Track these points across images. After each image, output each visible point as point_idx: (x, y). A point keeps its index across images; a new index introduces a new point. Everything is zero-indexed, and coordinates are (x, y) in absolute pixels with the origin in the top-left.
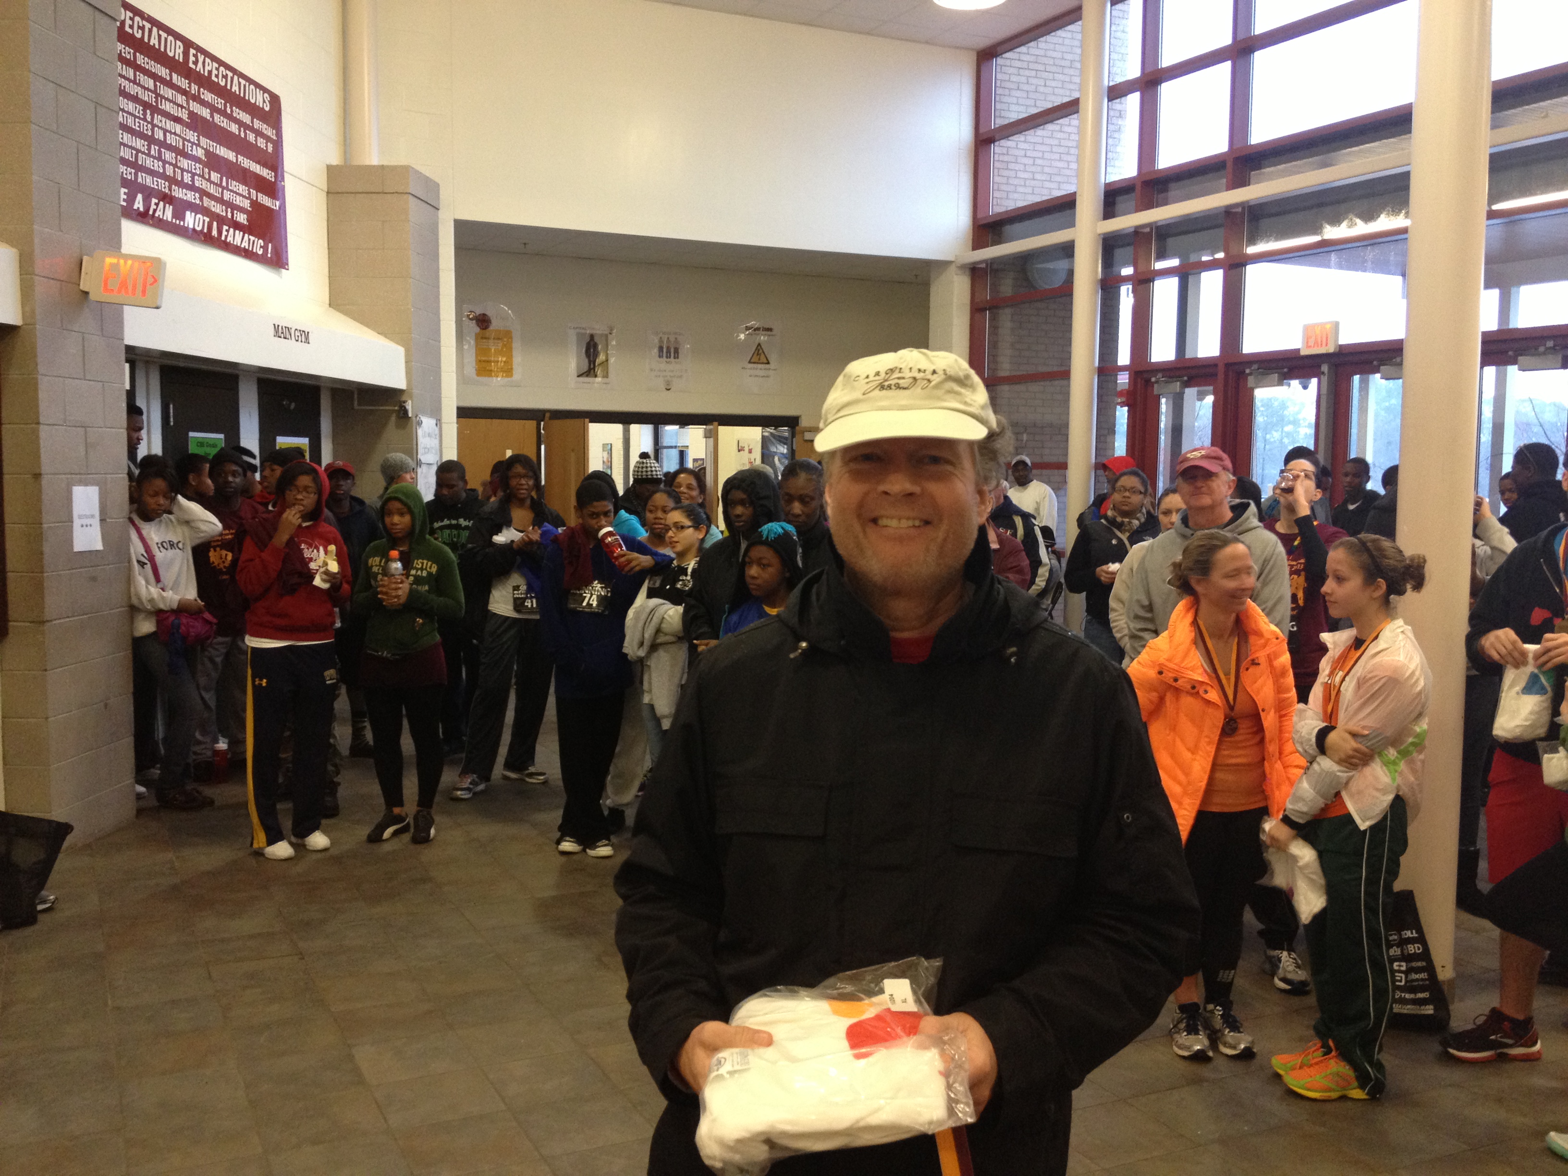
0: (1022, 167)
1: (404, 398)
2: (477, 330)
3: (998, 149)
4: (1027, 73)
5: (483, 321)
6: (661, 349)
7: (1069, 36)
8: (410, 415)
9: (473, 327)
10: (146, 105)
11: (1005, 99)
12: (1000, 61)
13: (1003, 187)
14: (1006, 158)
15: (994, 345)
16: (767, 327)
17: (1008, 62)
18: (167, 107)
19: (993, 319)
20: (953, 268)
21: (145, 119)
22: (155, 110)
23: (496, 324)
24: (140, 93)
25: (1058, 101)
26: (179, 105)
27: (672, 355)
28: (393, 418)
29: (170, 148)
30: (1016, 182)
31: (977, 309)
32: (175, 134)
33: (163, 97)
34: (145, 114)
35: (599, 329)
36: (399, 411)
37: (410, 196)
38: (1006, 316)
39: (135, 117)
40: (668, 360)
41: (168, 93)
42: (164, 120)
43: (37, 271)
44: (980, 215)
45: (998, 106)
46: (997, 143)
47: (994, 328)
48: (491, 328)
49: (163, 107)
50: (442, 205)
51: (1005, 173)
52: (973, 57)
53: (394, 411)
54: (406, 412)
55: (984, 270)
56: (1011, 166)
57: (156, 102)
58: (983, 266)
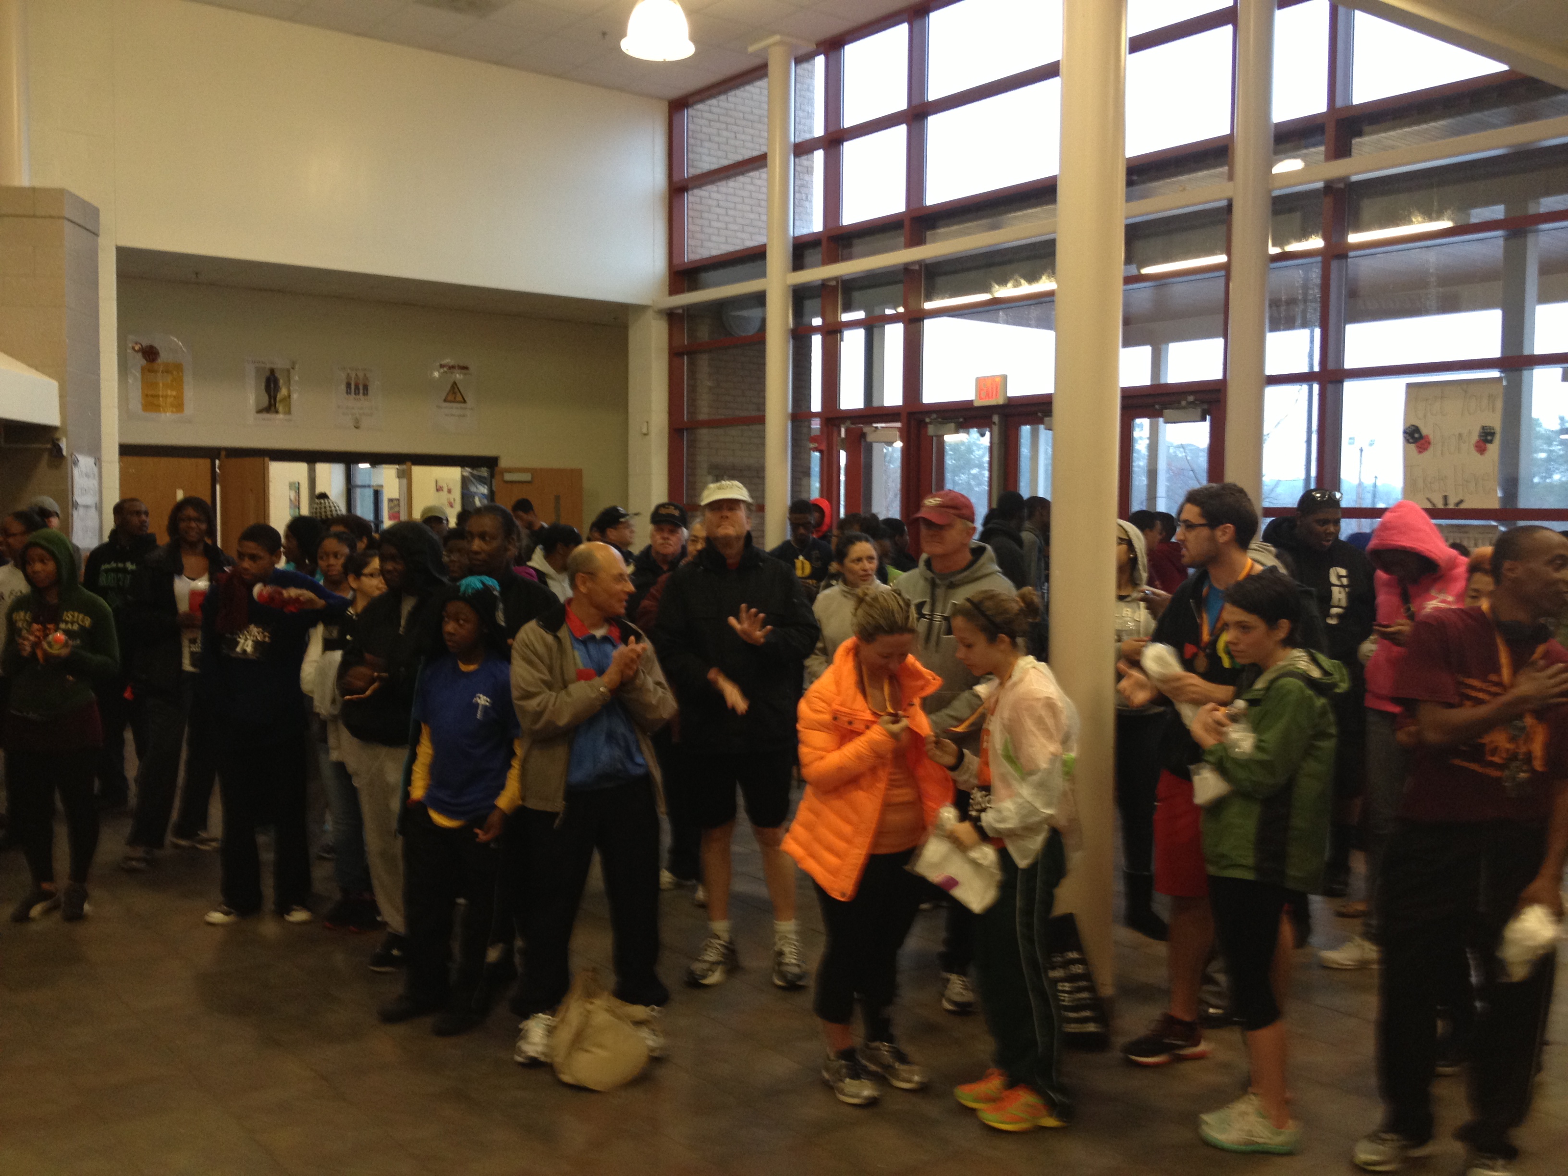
0: (715, 217)
1: (57, 435)
2: (143, 362)
3: (691, 198)
4: (718, 125)
5: (150, 354)
6: (348, 385)
7: (756, 91)
8: (65, 453)
9: (140, 361)
11: (700, 150)
12: (691, 111)
13: (698, 236)
14: (699, 207)
15: (693, 389)
16: (462, 364)
17: (699, 114)
19: (692, 364)
20: (650, 314)
23: (164, 357)
25: (747, 154)
27: (361, 391)
28: (46, 457)
30: (710, 231)
31: (675, 354)
35: (280, 363)
36: (54, 452)
37: (66, 222)
38: (704, 362)
40: (358, 397)
44: (676, 262)
45: (691, 156)
46: (690, 192)
47: (692, 373)
48: (159, 361)
50: (102, 231)
51: (699, 221)
52: (664, 107)
53: (48, 448)
54: (60, 450)
55: (680, 317)
56: (705, 215)
58: (680, 311)
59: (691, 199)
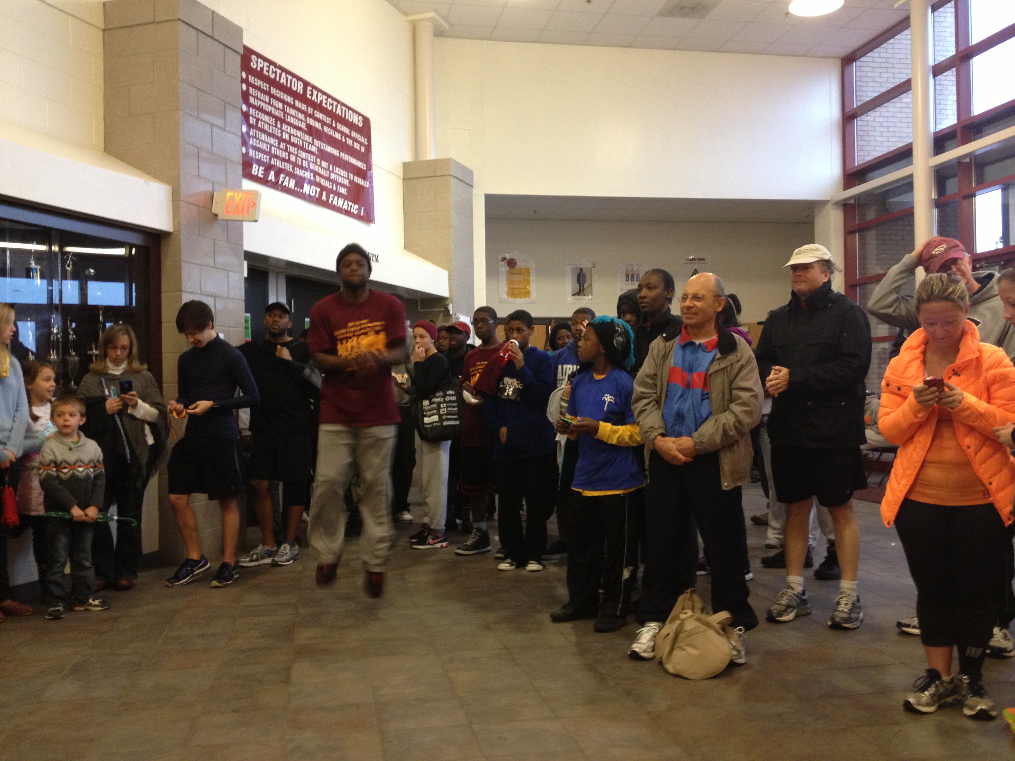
0: (879, 134)
1: (447, 303)
2: (508, 268)
4: (880, 70)
5: (511, 263)
6: (627, 276)
7: (903, 39)
8: (451, 313)
9: (504, 268)
10: (277, 119)
11: (865, 89)
12: (858, 63)
13: (866, 148)
14: (865, 128)
15: (863, 257)
16: (701, 257)
17: (865, 64)
18: (292, 120)
19: (862, 239)
20: (829, 206)
21: (276, 126)
22: (283, 121)
23: (520, 264)
24: (273, 111)
25: (897, 82)
26: (299, 120)
28: (441, 316)
29: (294, 145)
30: (875, 144)
31: (849, 232)
32: (297, 136)
33: (288, 114)
34: (276, 123)
35: (585, 264)
36: (444, 311)
37: (452, 178)
38: (872, 236)
39: (270, 125)
41: (293, 112)
42: (289, 128)
43: (182, 199)
44: (848, 167)
45: (859, 94)
46: (859, 118)
47: (863, 246)
48: (516, 267)
49: (289, 120)
50: (475, 185)
51: (867, 138)
52: (838, 63)
53: (441, 311)
54: (448, 311)
55: (853, 206)
56: (871, 133)
57: (284, 116)
58: (852, 201)
59: (859, 123)
